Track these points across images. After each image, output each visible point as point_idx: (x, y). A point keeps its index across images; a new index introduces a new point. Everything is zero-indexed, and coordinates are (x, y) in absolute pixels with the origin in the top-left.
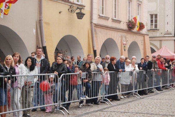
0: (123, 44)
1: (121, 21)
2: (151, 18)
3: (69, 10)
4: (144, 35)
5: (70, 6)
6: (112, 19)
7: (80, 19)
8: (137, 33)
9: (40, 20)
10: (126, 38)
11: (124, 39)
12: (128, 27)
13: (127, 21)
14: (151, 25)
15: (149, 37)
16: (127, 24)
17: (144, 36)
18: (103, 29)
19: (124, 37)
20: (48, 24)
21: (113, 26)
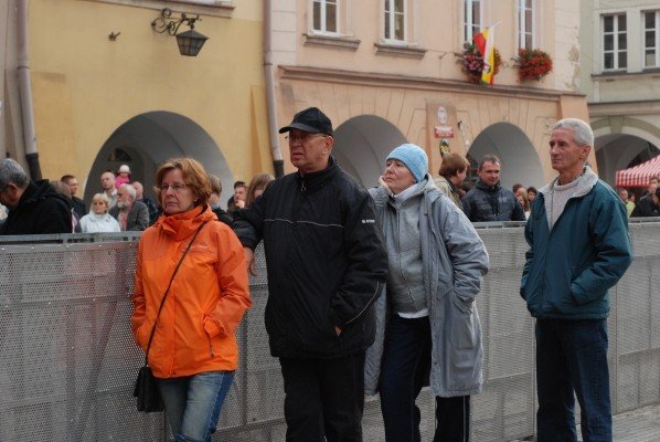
0: (437, 136)
1: (424, 51)
2: (647, 27)
3: (154, 24)
4: (558, 96)
5: (159, 13)
6: (376, 45)
7: (189, 55)
8: (516, 92)
9: (19, 68)
10: (451, 111)
11: (442, 115)
12: (463, 70)
13: (462, 49)
14: (647, 52)
15: (590, 105)
16: (458, 62)
17: (558, 102)
18: (330, 85)
19: (441, 108)
20: (56, 78)
21: (384, 72)
